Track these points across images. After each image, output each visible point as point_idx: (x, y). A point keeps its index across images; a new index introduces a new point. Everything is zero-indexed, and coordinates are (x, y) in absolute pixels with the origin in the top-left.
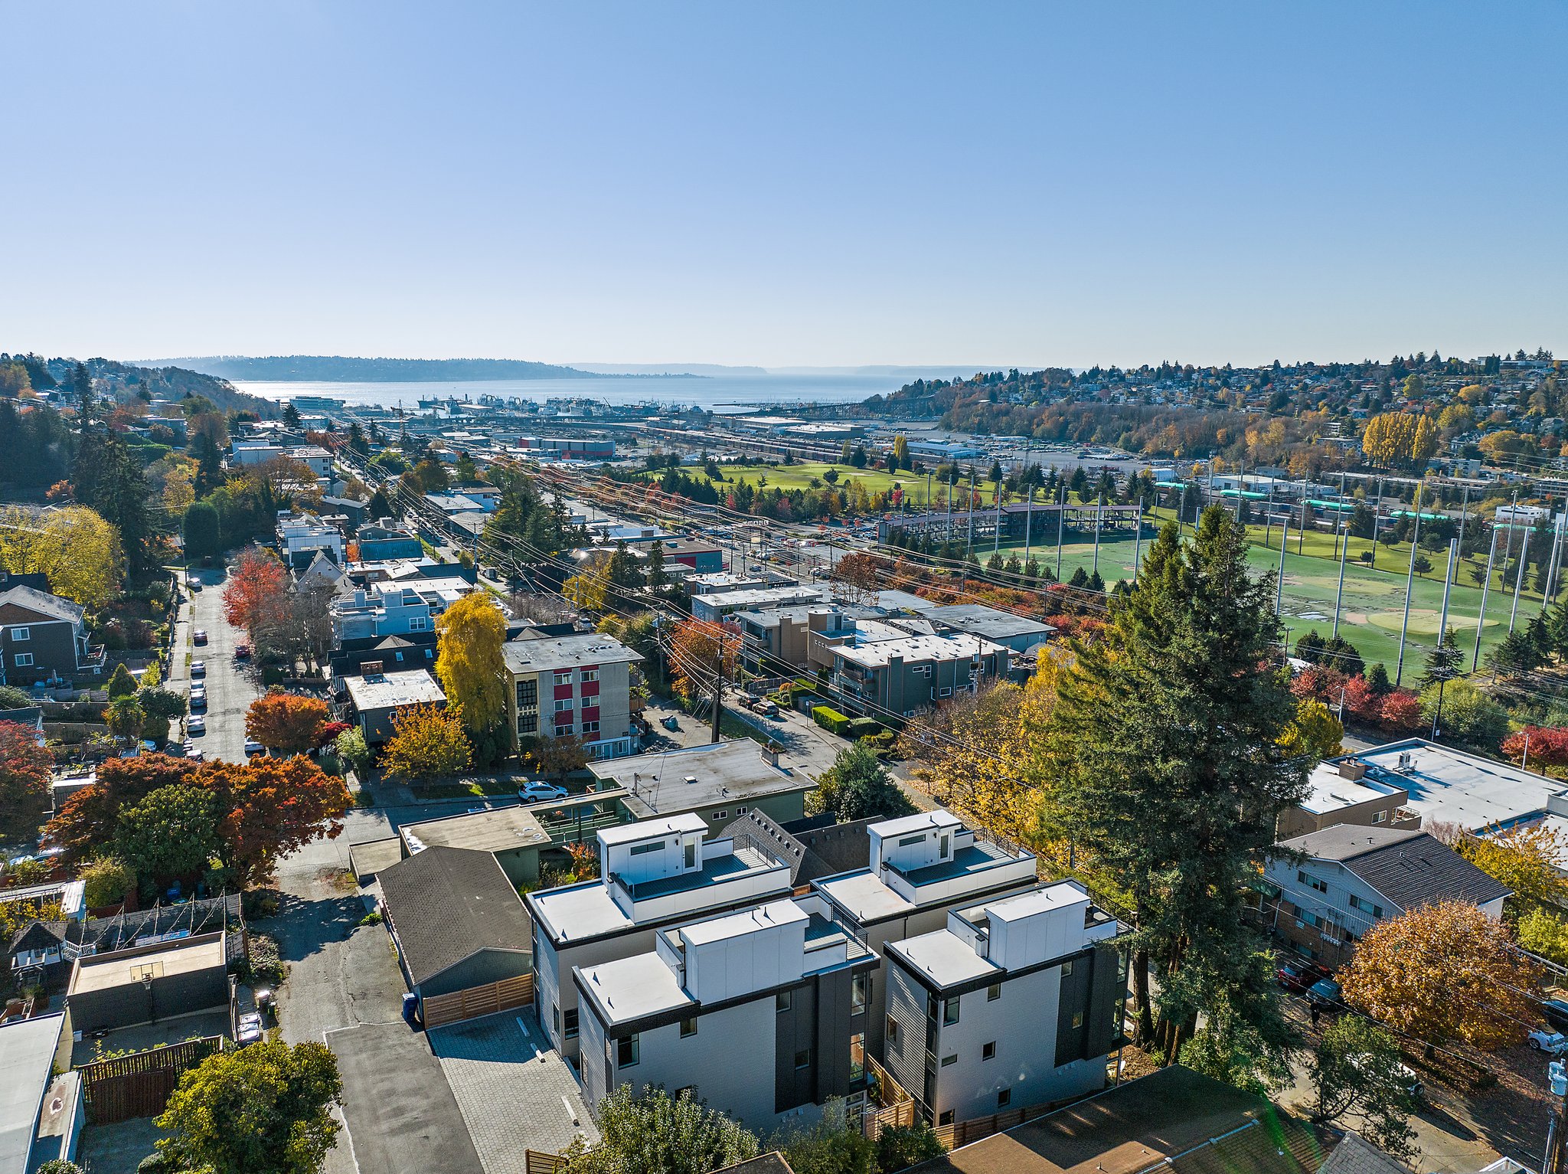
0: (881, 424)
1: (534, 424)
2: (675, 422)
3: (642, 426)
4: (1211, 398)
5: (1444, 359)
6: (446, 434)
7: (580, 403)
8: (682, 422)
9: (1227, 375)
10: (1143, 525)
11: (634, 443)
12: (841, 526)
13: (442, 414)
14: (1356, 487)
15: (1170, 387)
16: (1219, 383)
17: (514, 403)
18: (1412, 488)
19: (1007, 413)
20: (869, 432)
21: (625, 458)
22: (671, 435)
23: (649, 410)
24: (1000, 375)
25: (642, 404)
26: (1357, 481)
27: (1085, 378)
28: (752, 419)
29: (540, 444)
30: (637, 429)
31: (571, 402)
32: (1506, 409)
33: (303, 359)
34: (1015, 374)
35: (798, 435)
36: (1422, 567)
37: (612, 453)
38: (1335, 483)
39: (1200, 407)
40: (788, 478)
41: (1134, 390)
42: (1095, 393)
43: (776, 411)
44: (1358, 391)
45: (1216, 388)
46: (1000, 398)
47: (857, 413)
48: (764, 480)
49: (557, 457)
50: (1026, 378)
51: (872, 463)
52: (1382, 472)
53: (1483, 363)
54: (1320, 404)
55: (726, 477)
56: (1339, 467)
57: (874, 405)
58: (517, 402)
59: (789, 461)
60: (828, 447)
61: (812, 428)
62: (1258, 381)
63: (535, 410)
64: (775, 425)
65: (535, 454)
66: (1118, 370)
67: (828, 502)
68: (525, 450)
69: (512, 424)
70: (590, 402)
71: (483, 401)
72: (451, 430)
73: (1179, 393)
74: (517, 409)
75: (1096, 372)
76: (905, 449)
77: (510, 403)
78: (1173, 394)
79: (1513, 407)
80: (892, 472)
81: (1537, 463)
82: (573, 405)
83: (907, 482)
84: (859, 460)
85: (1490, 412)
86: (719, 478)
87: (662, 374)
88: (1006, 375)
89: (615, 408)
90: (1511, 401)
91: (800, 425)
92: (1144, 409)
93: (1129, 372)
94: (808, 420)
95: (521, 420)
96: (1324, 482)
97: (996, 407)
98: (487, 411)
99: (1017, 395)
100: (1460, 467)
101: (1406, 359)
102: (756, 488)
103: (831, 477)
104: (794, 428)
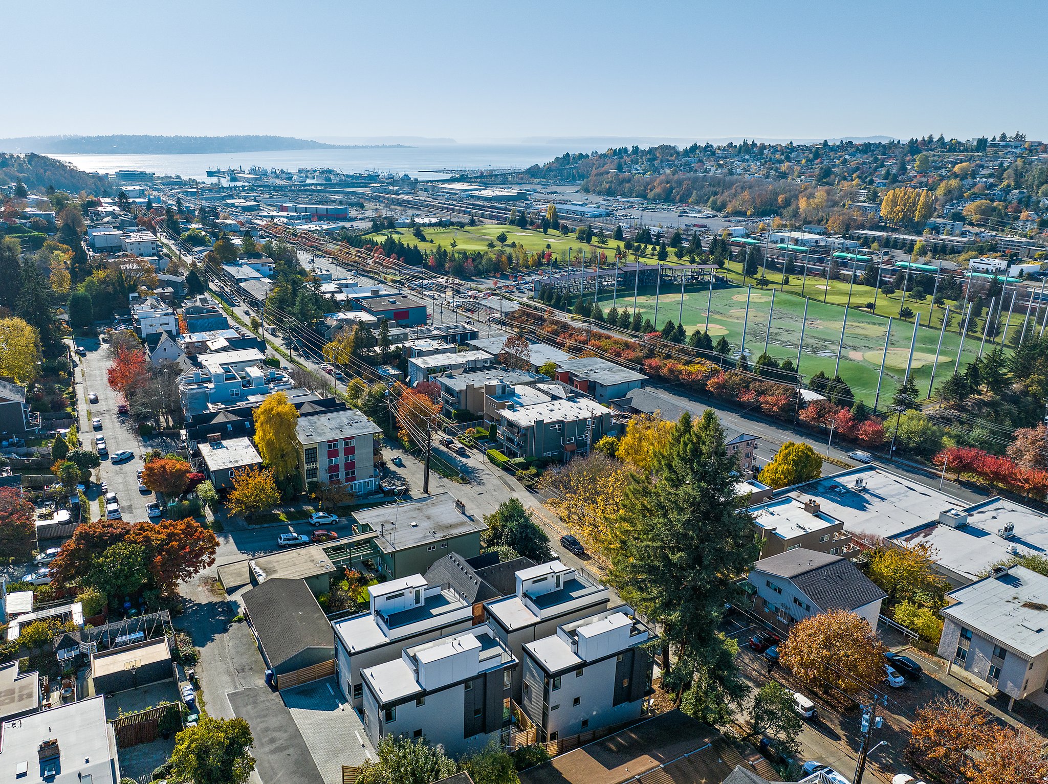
0: (539, 188)
1: (291, 190)
2: (391, 188)
3: (366, 191)
4: (776, 170)
5: (947, 140)
6: (229, 201)
7: (323, 172)
8: (396, 188)
9: (789, 151)
10: (717, 278)
11: (362, 206)
12: (508, 279)
13: (225, 183)
14: (873, 242)
15: (748, 160)
16: (783, 157)
17: (275, 173)
18: (913, 243)
19: (629, 181)
20: (530, 195)
21: (356, 219)
22: (388, 199)
23: (373, 178)
24: (625, 150)
25: (367, 173)
26: (875, 238)
27: (687, 153)
28: (447, 186)
29: (295, 209)
30: (364, 194)
31: (315, 171)
32: (986, 182)
33: (122, 137)
34: (636, 149)
35: (479, 198)
36: (906, 314)
37: (347, 215)
38: (859, 238)
39: (767, 177)
40: (471, 239)
41: (721, 162)
42: (693, 165)
43: (463, 178)
44: (883, 165)
45: (781, 162)
46: (625, 169)
47: (522, 179)
48: (455, 242)
49: (308, 219)
50: (644, 153)
51: (532, 224)
52: (893, 230)
53: (975, 143)
54: (854, 175)
55: (428, 237)
56: (863, 227)
57: (534, 172)
58: (277, 172)
59: (472, 223)
60: (500, 209)
61: (488, 193)
62: (811, 156)
63: (290, 178)
64: (463, 190)
65: (293, 218)
66: (711, 146)
67: (500, 261)
68: (285, 214)
69: (274, 190)
70: (329, 172)
71: (253, 171)
72: (231, 197)
73: (754, 166)
74: (277, 177)
75: (694, 148)
76: (555, 213)
77: (272, 172)
78: (749, 166)
79: (991, 180)
80: (545, 232)
81: (1004, 224)
82: (317, 174)
83: (556, 241)
84: (522, 223)
85: (975, 184)
86: (423, 239)
87: (380, 145)
88: (630, 149)
89: (348, 176)
90: (991, 175)
91: (480, 190)
92: (728, 178)
93: (719, 148)
94: (486, 185)
95: (281, 188)
96: (851, 238)
97: (621, 176)
98: (256, 179)
99: (637, 166)
100: (949, 228)
101: (920, 139)
102: (449, 249)
103: (502, 238)
104: (476, 193)
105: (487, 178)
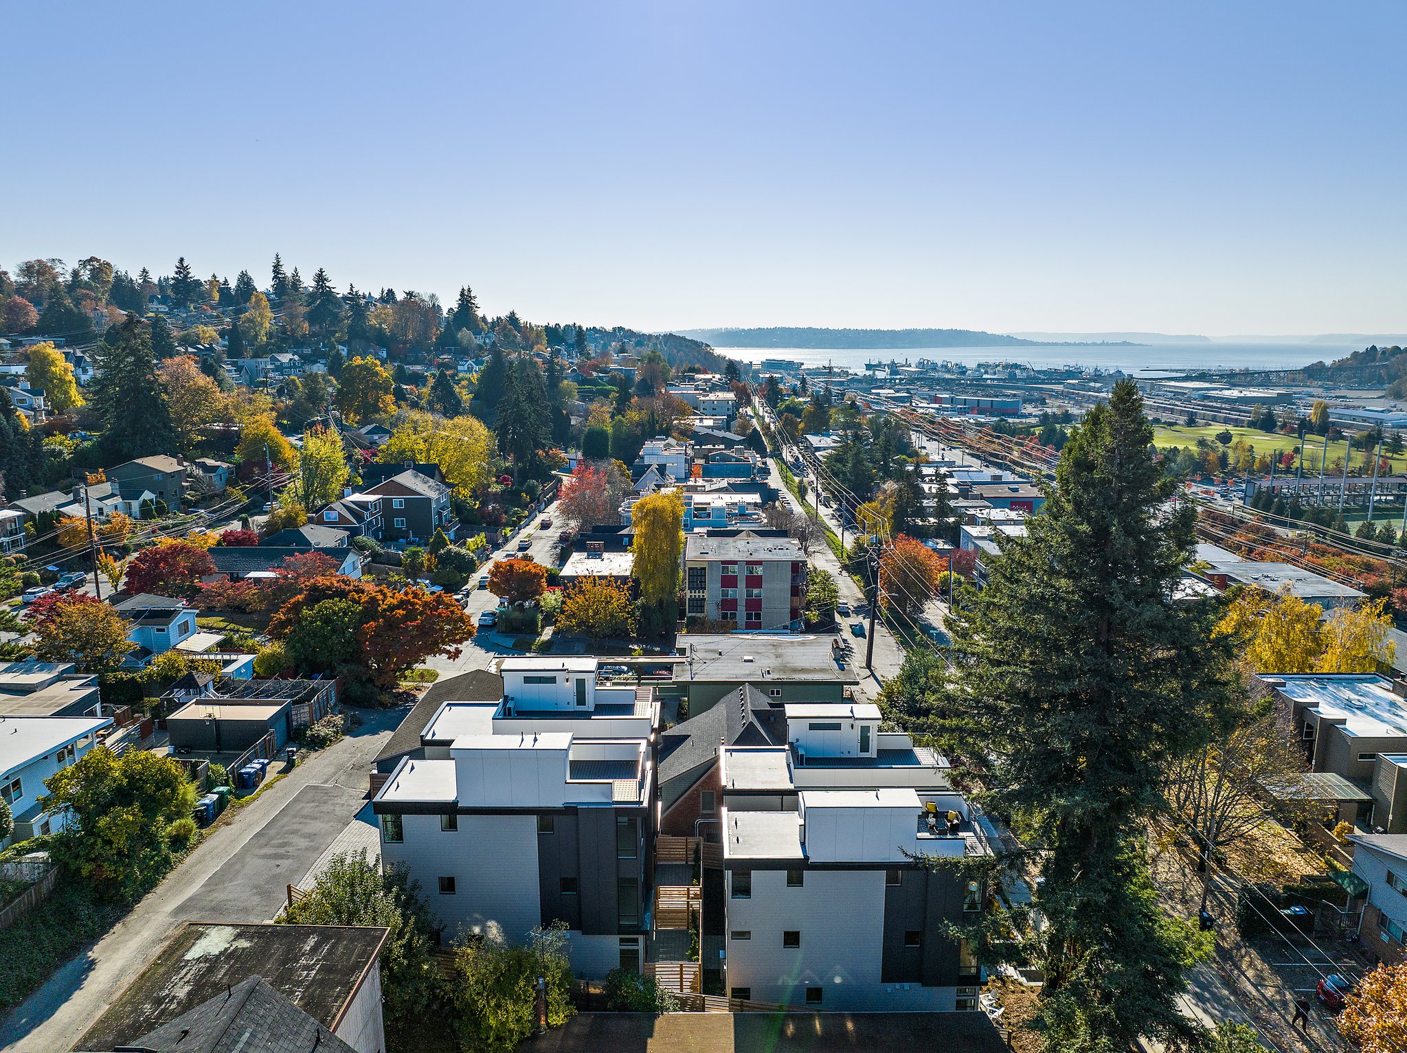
0: (1319, 391)
1: (957, 385)
2: (1092, 384)
3: (1060, 388)
7: (1006, 366)
8: (1098, 385)
11: (1043, 402)
12: (1214, 485)
13: (880, 375)
17: (946, 366)
21: (1030, 415)
22: (1083, 396)
23: (1070, 374)
25: (1067, 368)
28: (1173, 383)
29: (952, 401)
30: (1052, 390)
31: (997, 366)
35: (1216, 399)
37: (1018, 410)
40: (1179, 438)
47: (1294, 380)
51: (1284, 426)
57: (1314, 372)
58: (949, 365)
59: (1191, 423)
60: (1245, 412)
61: (1235, 393)
63: (964, 373)
64: (1194, 389)
65: (946, 409)
67: (1205, 460)
69: (938, 384)
71: (921, 364)
74: (949, 371)
76: (1324, 413)
77: (942, 366)
80: (1301, 437)
82: (1000, 368)
84: (1268, 425)
87: (1099, 342)
89: (1039, 372)
91: (1222, 389)
94: (1234, 386)
95: (947, 381)
98: (921, 373)
103: (1225, 438)
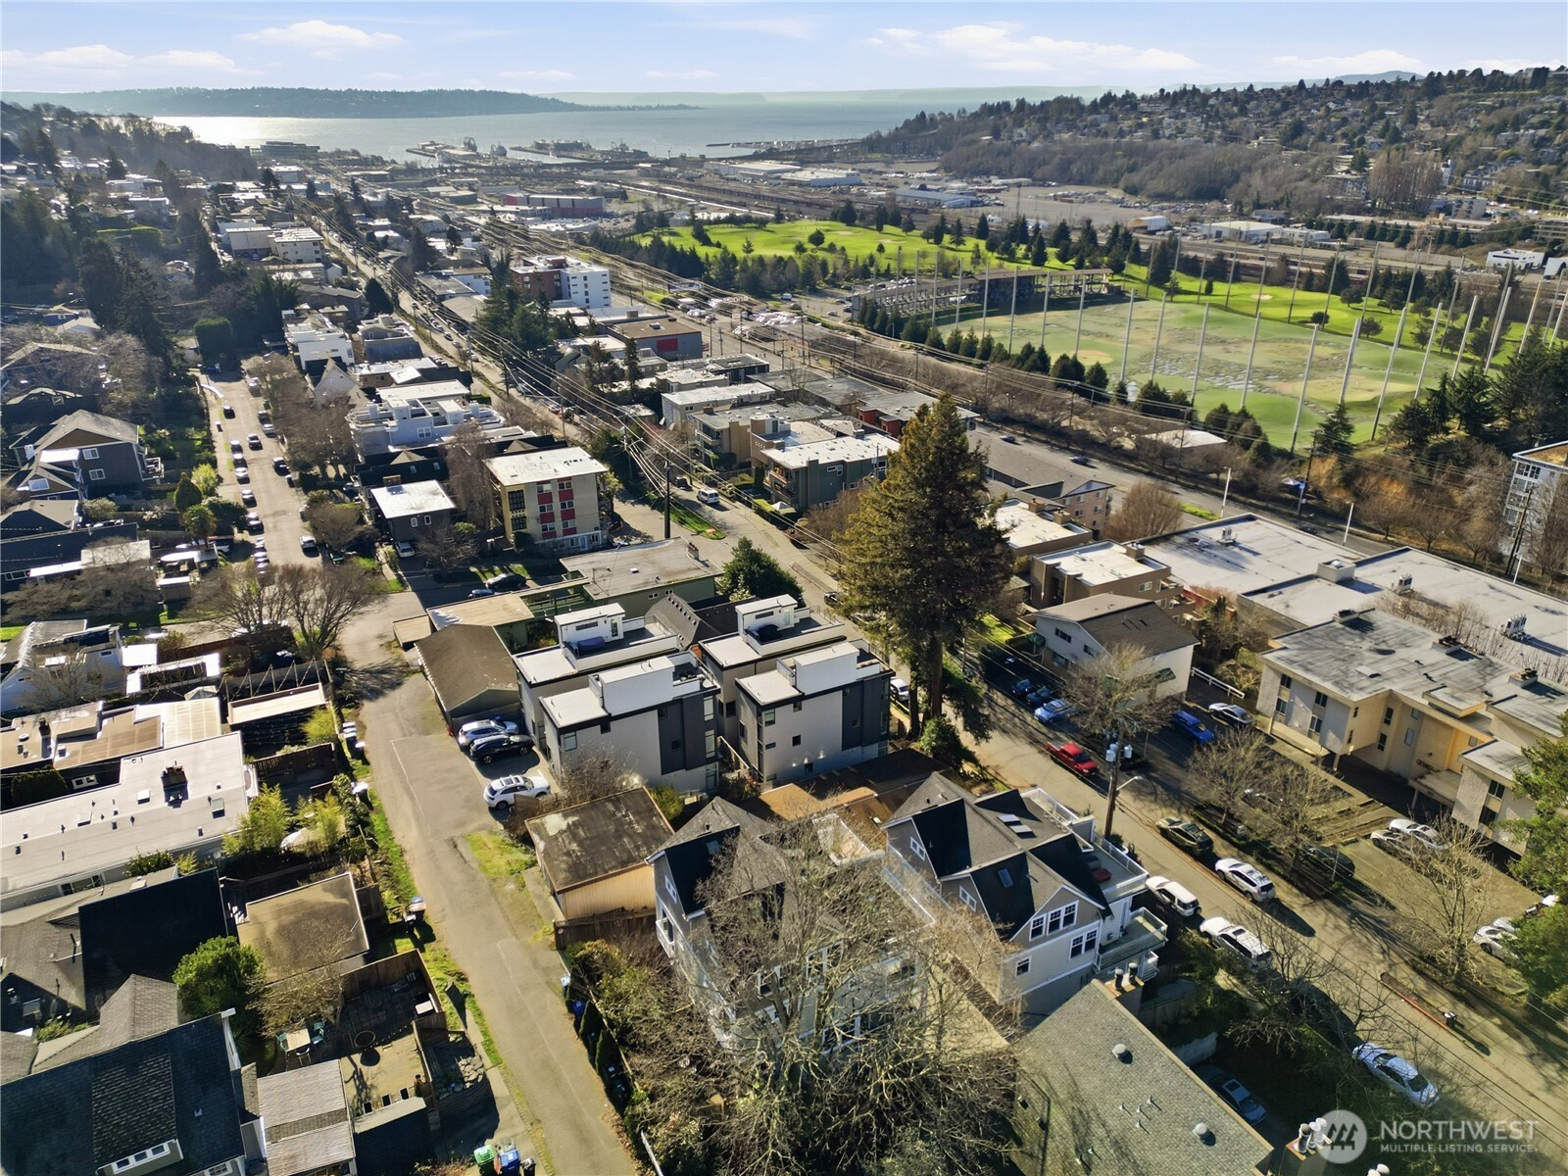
1: (522, 174)
4: (1224, 128)
5: (1487, 72)
6: (432, 190)
8: (673, 171)
9: (1245, 99)
10: (1111, 288)
11: (625, 197)
13: (428, 163)
14: (1350, 231)
15: (1184, 115)
16: (1235, 109)
18: (1409, 230)
19: (1008, 153)
21: (613, 216)
23: (642, 155)
24: (1007, 105)
26: (1354, 225)
27: (1095, 106)
28: (746, 165)
29: (528, 201)
30: (628, 178)
32: (1534, 135)
34: (1022, 103)
35: (791, 183)
36: (1369, 329)
38: (1330, 226)
39: (1209, 140)
40: (774, 241)
41: (1145, 120)
42: (1103, 125)
43: (772, 154)
44: (1382, 116)
45: (1232, 116)
46: (1004, 134)
48: (749, 245)
49: (546, 216)
50: (1033, 109)
51: (862, 219)
52: (1384, 213)
53: (1530, 75)
54: (1339, 133)
55: (714, 239)
56: (1339, 209)
57: (874, 144)
61: (806, 175)
62: (1278, 105)
64: (770, 172)
65: (524, 213)
66: (1133, 95)
67: (810, 272)
68: (513, 208)
69: (502, 175)
70: (581, 147)
71: (468, 145)
72: (435, 183)
73: (1194, 123)
75: (1108, 98)
76: (894, 198)
78: (1184, 124)
79: (1542, 132)
80: (880, 229)
81: (1548, 198)
83: (892, 240)
84: (848, 216)
85: (1517, 139)
86: (706, 242)
88: (1014, 104)
89: (605, 153)
90: (1544, 124)
91: (794, 171)
92: (1151, 144)
93: (1143, 99)
94: (804, 163)
96: (1320, 226)
97: (998, 144)
99: (1021, 131)
100: (1465, 206)
101: (1445, 73)
102: (740, 255)
103: (817, 238)
104: (788, 176)
105: (806, 155)
